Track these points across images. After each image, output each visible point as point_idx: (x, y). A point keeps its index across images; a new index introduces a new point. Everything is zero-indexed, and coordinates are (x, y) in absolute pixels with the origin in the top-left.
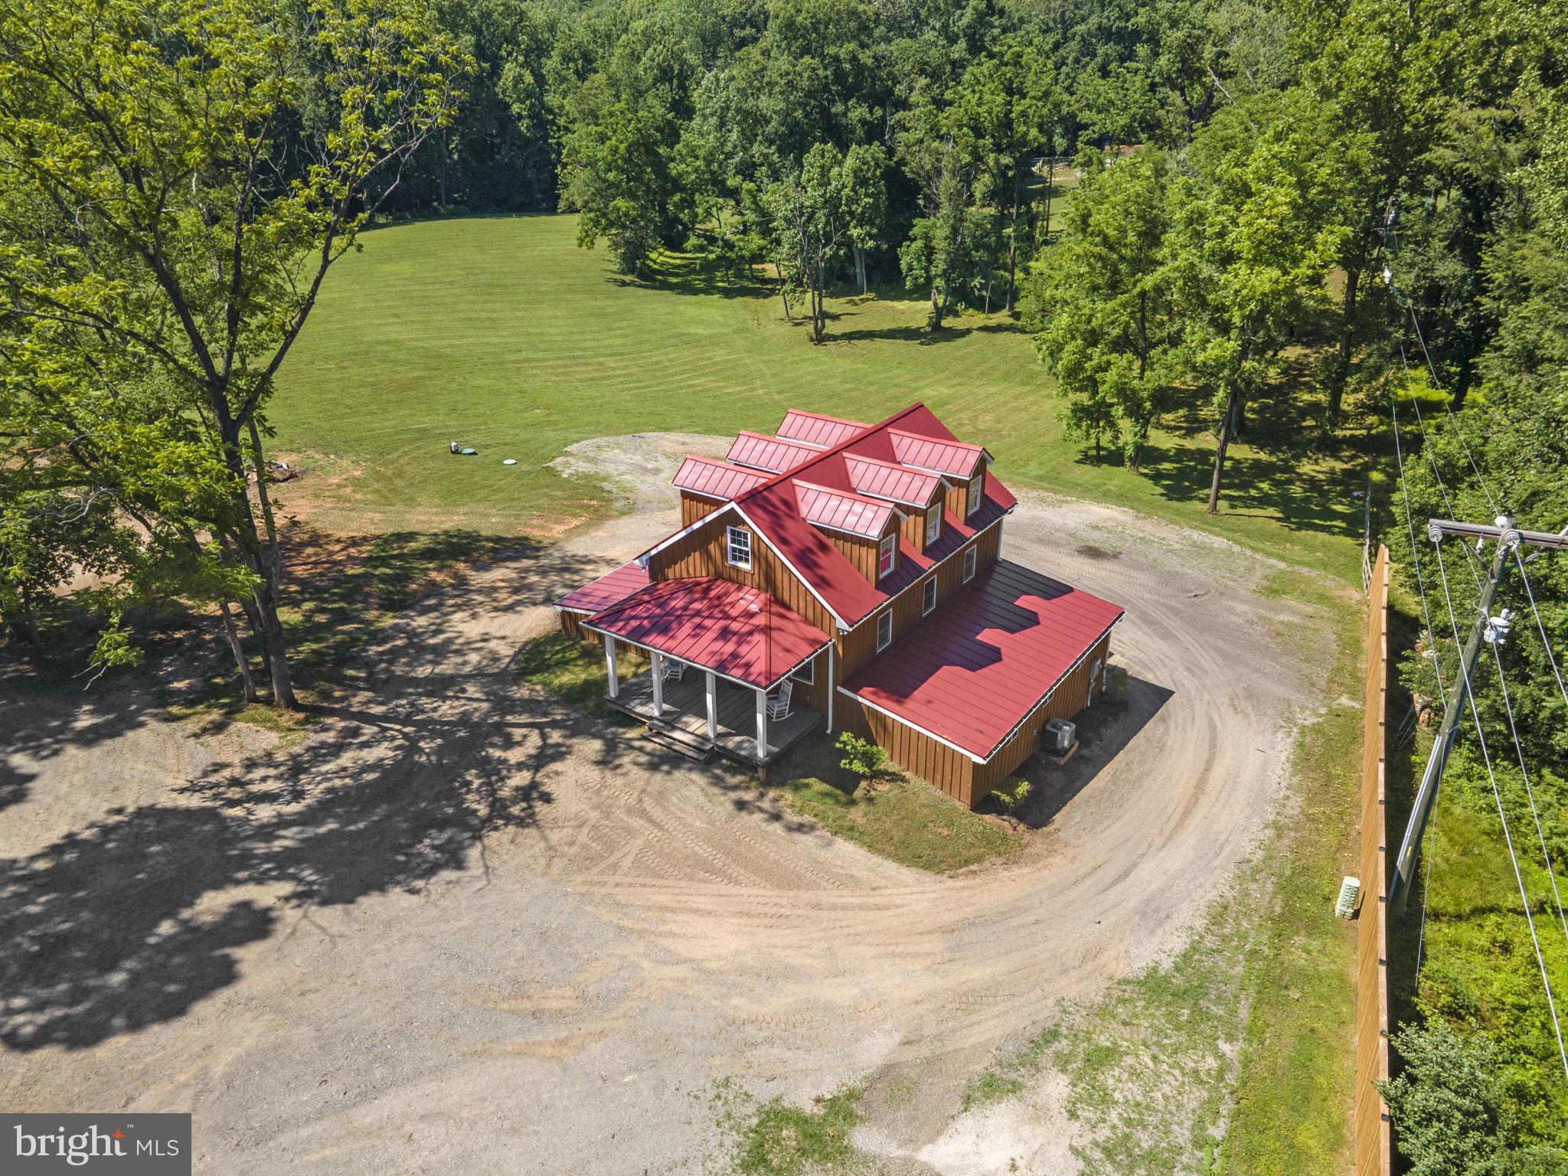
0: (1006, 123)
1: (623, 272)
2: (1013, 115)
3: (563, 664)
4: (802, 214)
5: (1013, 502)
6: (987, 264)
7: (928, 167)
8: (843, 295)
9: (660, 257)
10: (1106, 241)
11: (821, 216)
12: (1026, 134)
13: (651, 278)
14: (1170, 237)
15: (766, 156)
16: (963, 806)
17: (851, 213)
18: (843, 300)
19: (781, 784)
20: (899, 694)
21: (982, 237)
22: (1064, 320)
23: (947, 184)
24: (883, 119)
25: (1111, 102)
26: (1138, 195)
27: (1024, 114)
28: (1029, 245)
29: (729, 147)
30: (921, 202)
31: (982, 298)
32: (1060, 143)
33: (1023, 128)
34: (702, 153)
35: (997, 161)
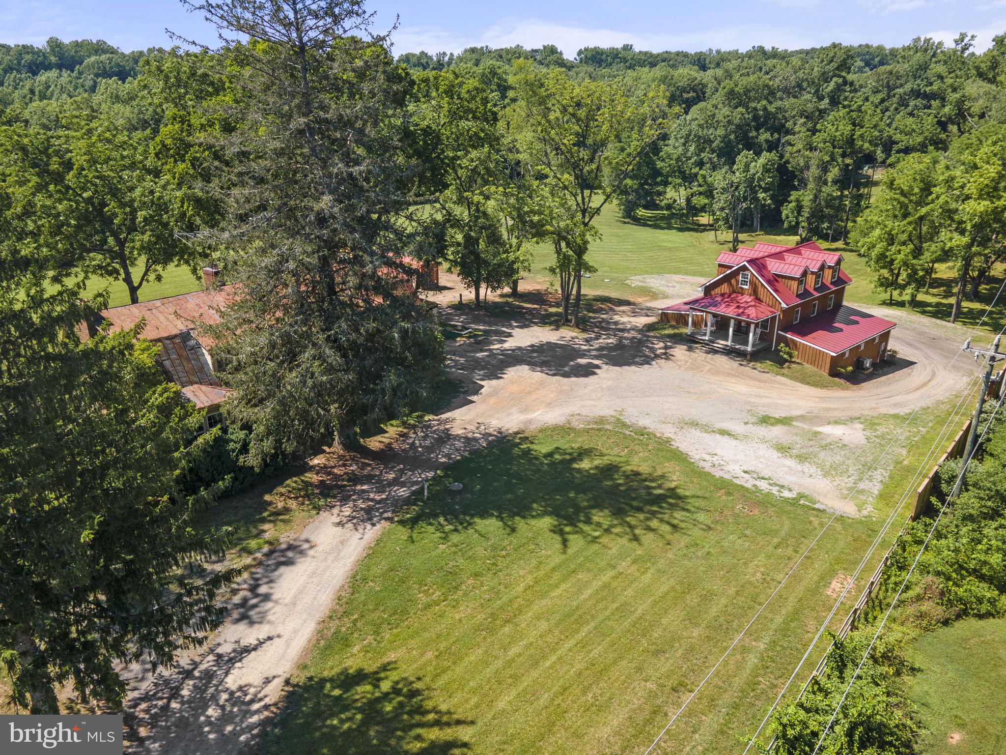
0: (851, 141)
1: (624, 217)
2: (855, 137)
3: (665, 329)
4: (732, 186)
5: (850, 280)
6: (832, 216)
7: (802, 164)
8: (746, 232)
9: (641, 212)
10: (903, 193)
11: (742, 188)
12: (862, 146)
13: (639, 222)
14: (936, 190)
15: (710, 159)
16: (825, 374)
17: (760, 187)
18: (745, 235)
19: (756, 361)
20: (803, 334)
21: (831, 200)
22: (877, 232)
23: (814, 171)
24: (779, 140)
25: (913, 130)
26: (921, 170)
27: (862, 136)
28: (857, 210)
29: (689, 154)
30: (796, 183)
31: (828, 234)
32: (880, 155)
33: (861, 143)
34: (675, 156)
35: (843, 161)
